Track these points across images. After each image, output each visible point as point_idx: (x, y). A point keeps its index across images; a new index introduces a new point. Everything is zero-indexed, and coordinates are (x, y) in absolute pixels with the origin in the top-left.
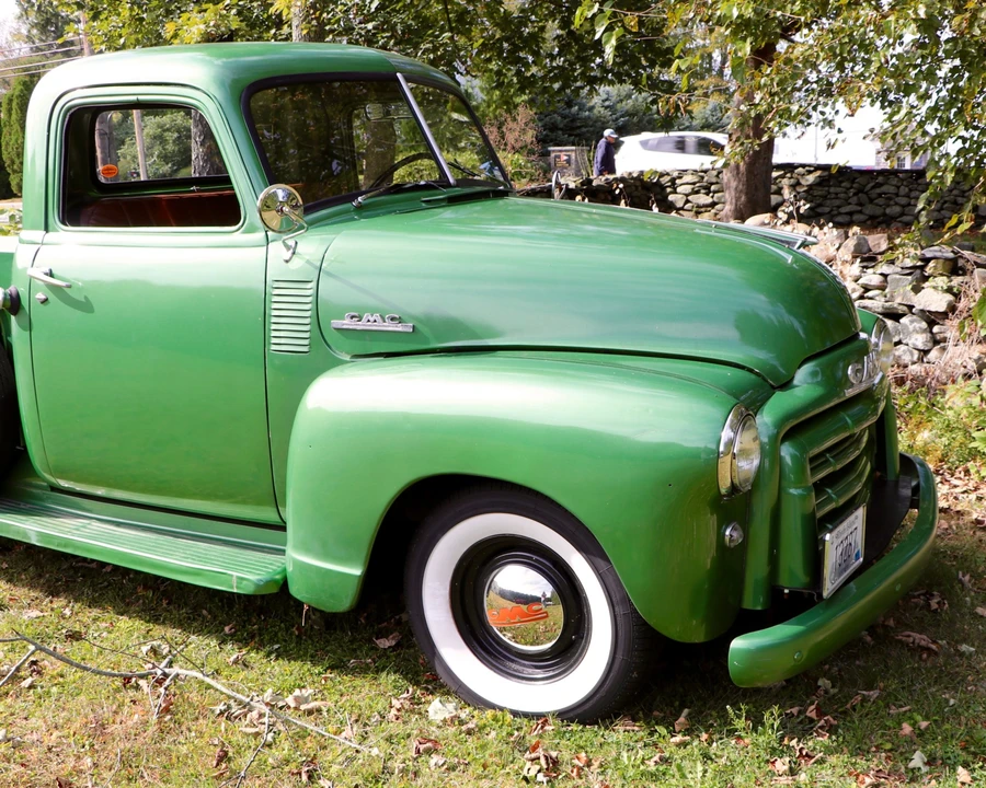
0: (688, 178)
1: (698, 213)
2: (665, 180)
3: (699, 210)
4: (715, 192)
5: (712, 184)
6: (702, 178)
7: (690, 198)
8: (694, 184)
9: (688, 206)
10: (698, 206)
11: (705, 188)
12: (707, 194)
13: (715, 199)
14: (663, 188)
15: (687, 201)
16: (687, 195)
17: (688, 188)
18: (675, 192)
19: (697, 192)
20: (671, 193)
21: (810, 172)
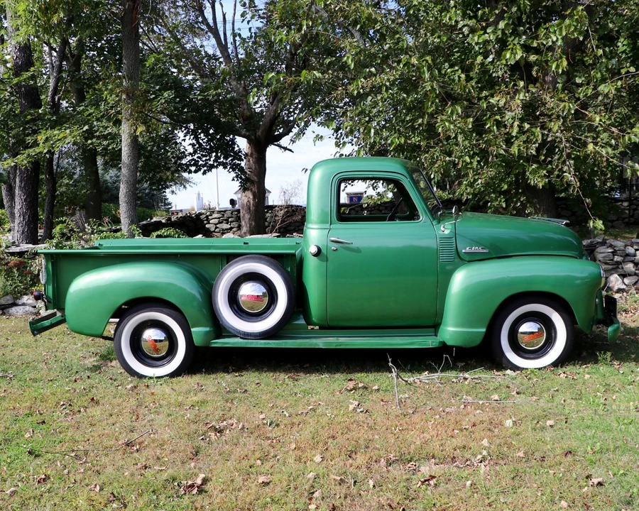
0: (215, 215)
1: (223, 234)
2: (203, 217)
3: (224, 232)
4: (231, 222)
5: (229, 218)
6: (223, 215)
7: (218, 226)
8: (219, 218)
9: (217, 230)
10: (223, 230)
11: (225, 220)
12: (227, 223)
13: (232, 226)
14: (202, 221)
15: (216, 228)
16: (216, 224)
17: (216, 221)
18: (209, 223)
19: (221, 223)
20: (207, 224)
21: (281, 210)
